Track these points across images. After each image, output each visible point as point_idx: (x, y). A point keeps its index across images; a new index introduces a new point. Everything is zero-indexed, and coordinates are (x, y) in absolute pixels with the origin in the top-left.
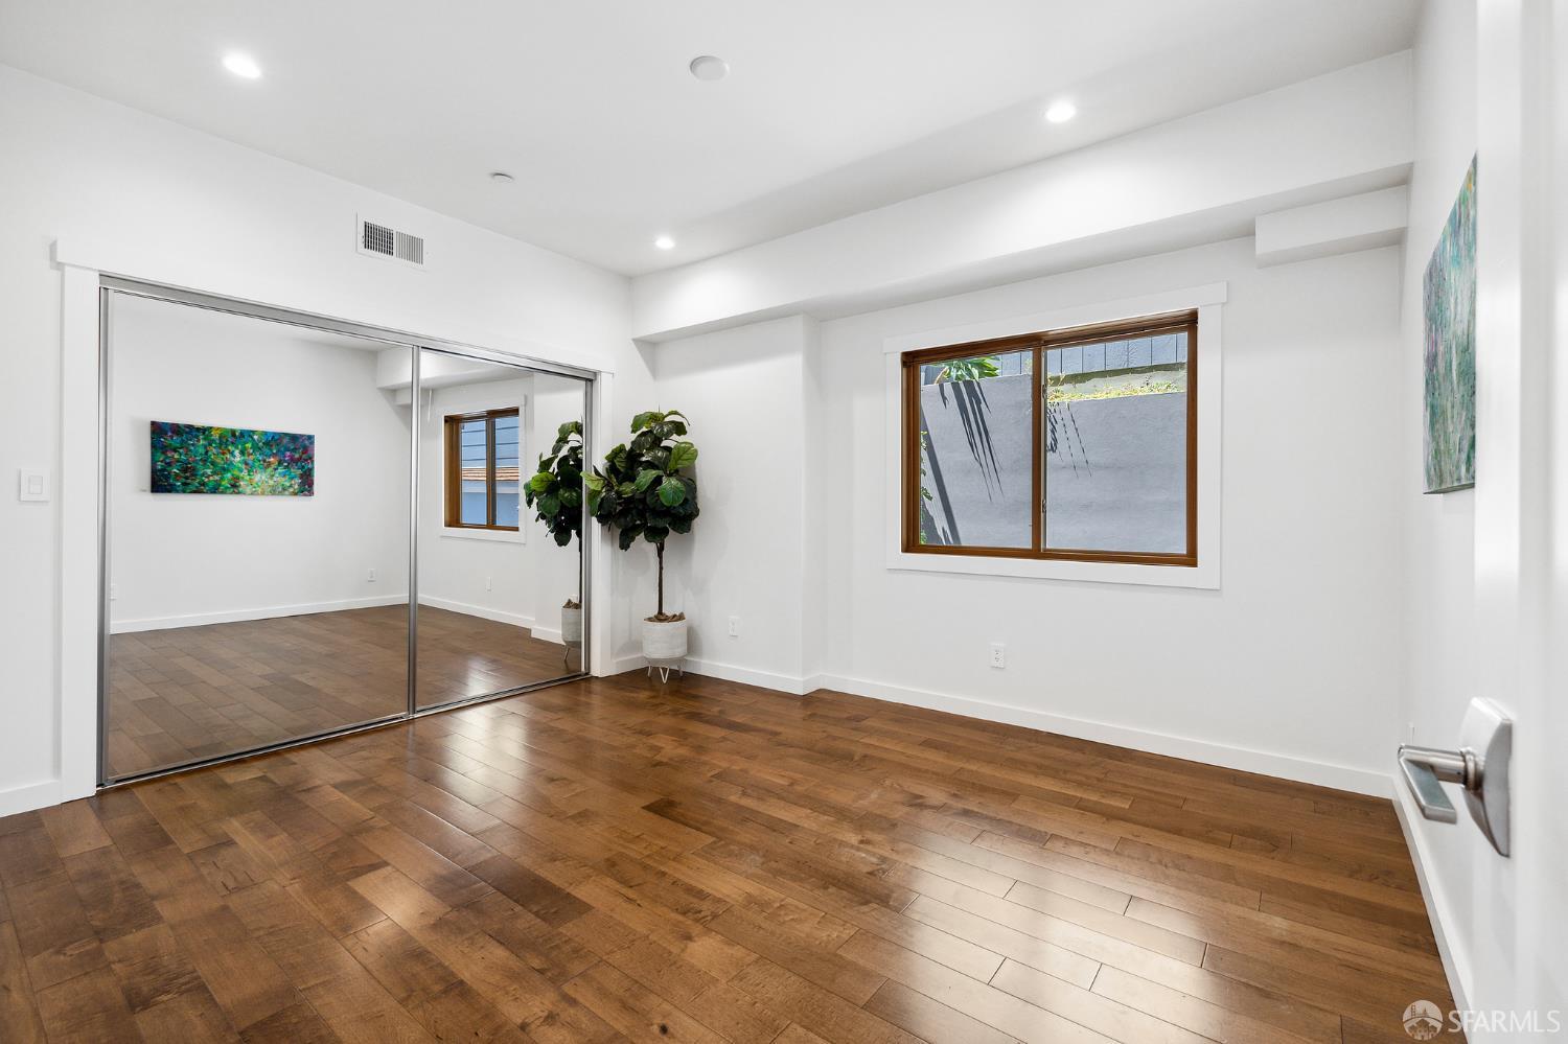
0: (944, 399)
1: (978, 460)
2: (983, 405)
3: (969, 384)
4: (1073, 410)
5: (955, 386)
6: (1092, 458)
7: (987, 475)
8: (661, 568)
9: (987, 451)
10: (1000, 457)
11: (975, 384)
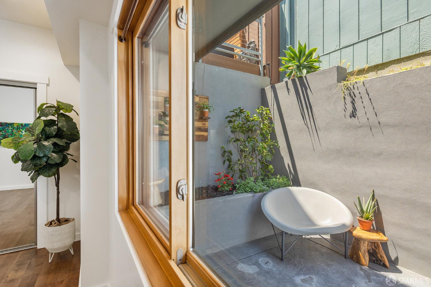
0: (288, 89)
1: (306, 124)
2: (308, 91)
3: (300, 78)
4: (367, 85)
5: (294, 81)
6: (383, 119)
7: (312, 135)
8: (58, 193)
9: (311, 119)
10: (318, 122)
11: (304, 78)
